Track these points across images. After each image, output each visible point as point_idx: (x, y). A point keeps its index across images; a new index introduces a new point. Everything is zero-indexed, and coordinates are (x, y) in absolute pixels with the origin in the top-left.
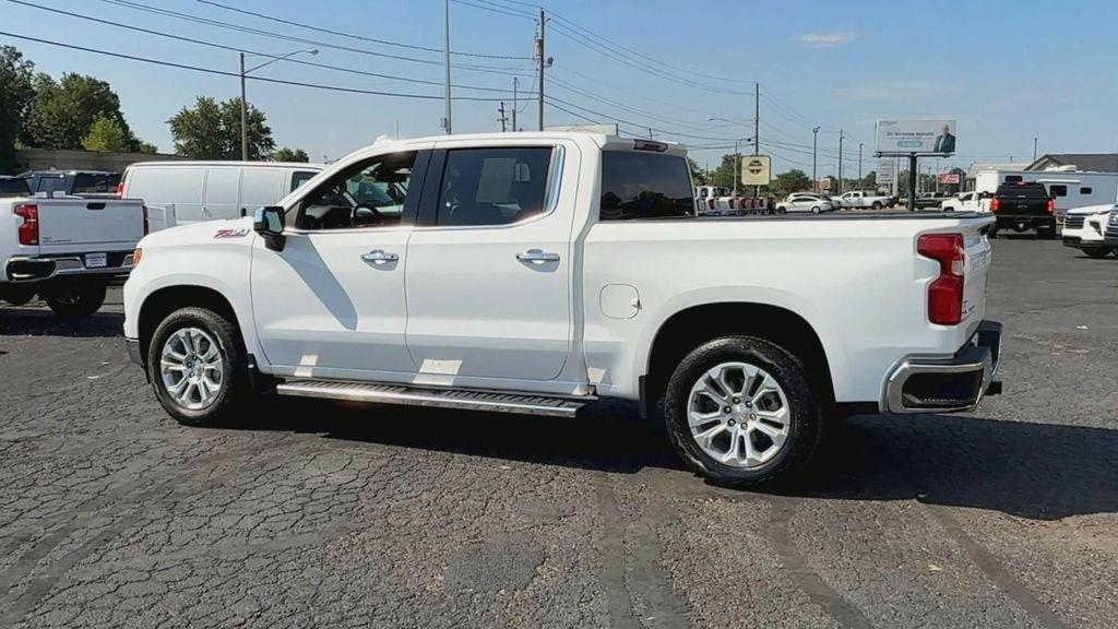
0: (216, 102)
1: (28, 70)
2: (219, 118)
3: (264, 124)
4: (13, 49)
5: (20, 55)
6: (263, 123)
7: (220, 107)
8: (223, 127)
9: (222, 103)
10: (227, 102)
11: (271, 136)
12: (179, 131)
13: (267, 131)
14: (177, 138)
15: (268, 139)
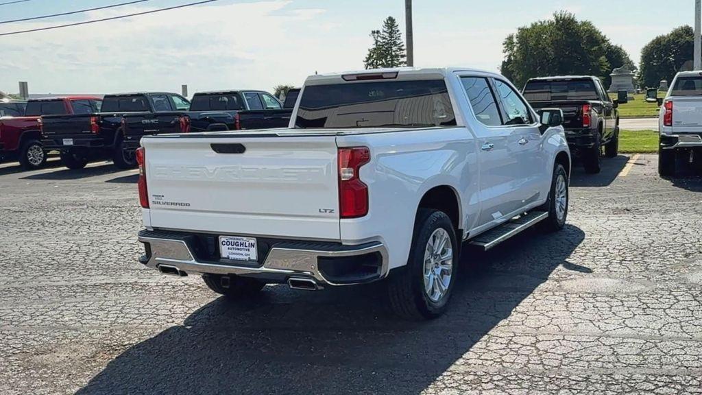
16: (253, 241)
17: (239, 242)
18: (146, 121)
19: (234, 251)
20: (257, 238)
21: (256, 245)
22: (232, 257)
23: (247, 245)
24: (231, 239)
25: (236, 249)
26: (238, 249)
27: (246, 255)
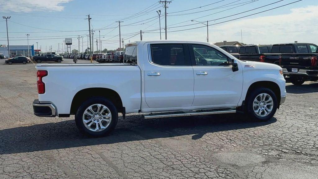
18: (293, 58)
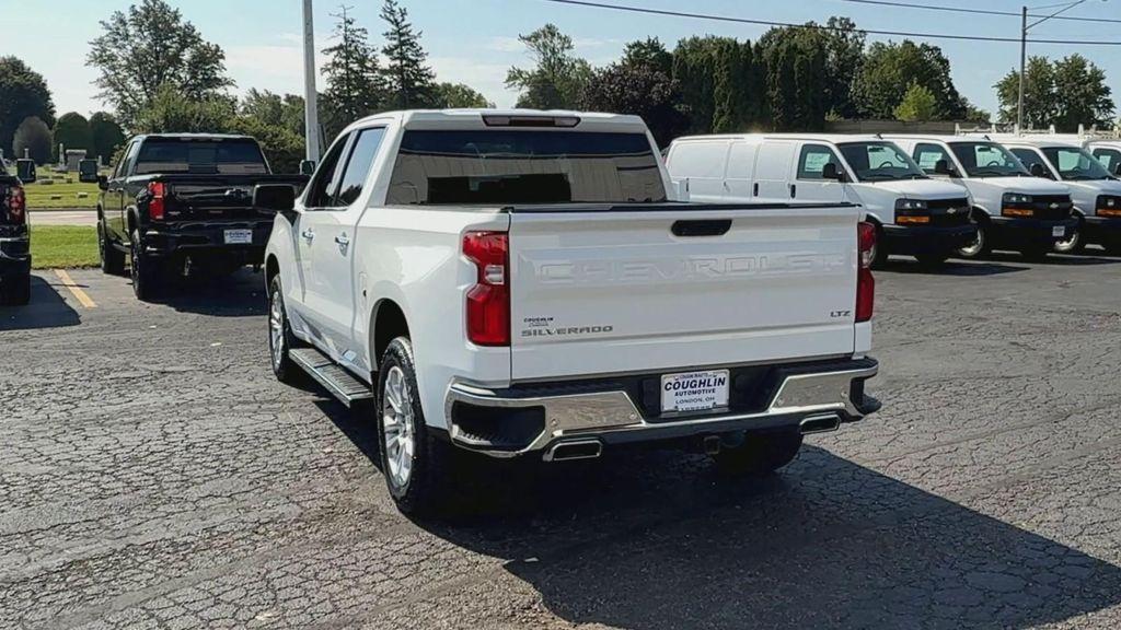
0: (1049, 62)
1: (860, 40)
2: (1051, 79)
3: (1104, 83)
4: (848, 20)
5: (853, 25)
6: (1102, 82)
7: (1054, 66)
8: (1055, 90)
9: (1056, 62)
10: (1061, 61)
11: (1110, 97)
12: (1004, 96)
13: (1106, 91)
14: (1004, 103)
15: (1107, 101)
16: (724, 375)
17: (698, 379)
19: (687, 397)
20: (730, 369)
21: (727, 382)
22: (682, 407)
23: (712, 383)
24: (684, 377)
25: (690, 393)
26: (694, 393)
27: (708, 399)
